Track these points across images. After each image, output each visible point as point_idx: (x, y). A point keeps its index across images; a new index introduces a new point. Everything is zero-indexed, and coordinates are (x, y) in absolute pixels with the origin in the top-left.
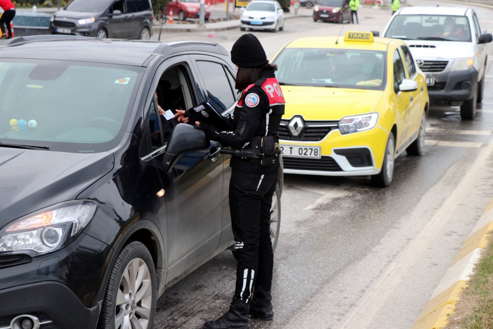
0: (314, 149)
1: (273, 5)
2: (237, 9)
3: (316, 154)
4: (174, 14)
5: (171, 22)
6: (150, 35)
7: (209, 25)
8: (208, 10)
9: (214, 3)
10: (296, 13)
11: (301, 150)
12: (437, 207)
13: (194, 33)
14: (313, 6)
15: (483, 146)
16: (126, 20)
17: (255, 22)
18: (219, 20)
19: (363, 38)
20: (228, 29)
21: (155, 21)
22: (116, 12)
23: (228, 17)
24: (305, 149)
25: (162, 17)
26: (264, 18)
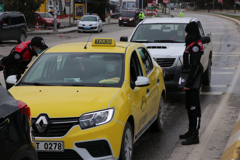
0: (58, 143)
1: (96, 17)
2: (75, 21)
3: (60, 148)
4: (39, 25)
5: (37, 29)
6: (26, 37)
7: (60, 30)
8: (59, 22)
9: (62, 18)
10: (109, 22)
11: (46, 145)
12: (202, 132)
13: (51, 35)
14: (118, 17)
15: (223, 94)
16: (11, 29)
17: (86, 27)
18: (65, 27)
19: (106, 43)
20: (71, 32)
21: (28, 29)
22: (4, 24)
23: (71, 25)
24: (49, 144)
25: (32, 27)
26: (91, 25)
